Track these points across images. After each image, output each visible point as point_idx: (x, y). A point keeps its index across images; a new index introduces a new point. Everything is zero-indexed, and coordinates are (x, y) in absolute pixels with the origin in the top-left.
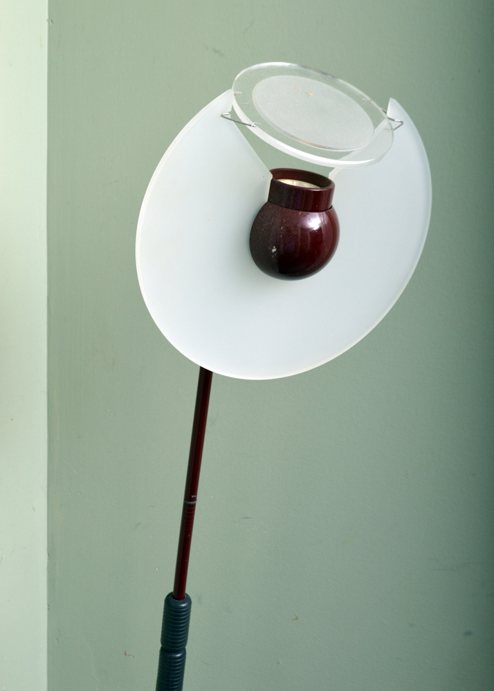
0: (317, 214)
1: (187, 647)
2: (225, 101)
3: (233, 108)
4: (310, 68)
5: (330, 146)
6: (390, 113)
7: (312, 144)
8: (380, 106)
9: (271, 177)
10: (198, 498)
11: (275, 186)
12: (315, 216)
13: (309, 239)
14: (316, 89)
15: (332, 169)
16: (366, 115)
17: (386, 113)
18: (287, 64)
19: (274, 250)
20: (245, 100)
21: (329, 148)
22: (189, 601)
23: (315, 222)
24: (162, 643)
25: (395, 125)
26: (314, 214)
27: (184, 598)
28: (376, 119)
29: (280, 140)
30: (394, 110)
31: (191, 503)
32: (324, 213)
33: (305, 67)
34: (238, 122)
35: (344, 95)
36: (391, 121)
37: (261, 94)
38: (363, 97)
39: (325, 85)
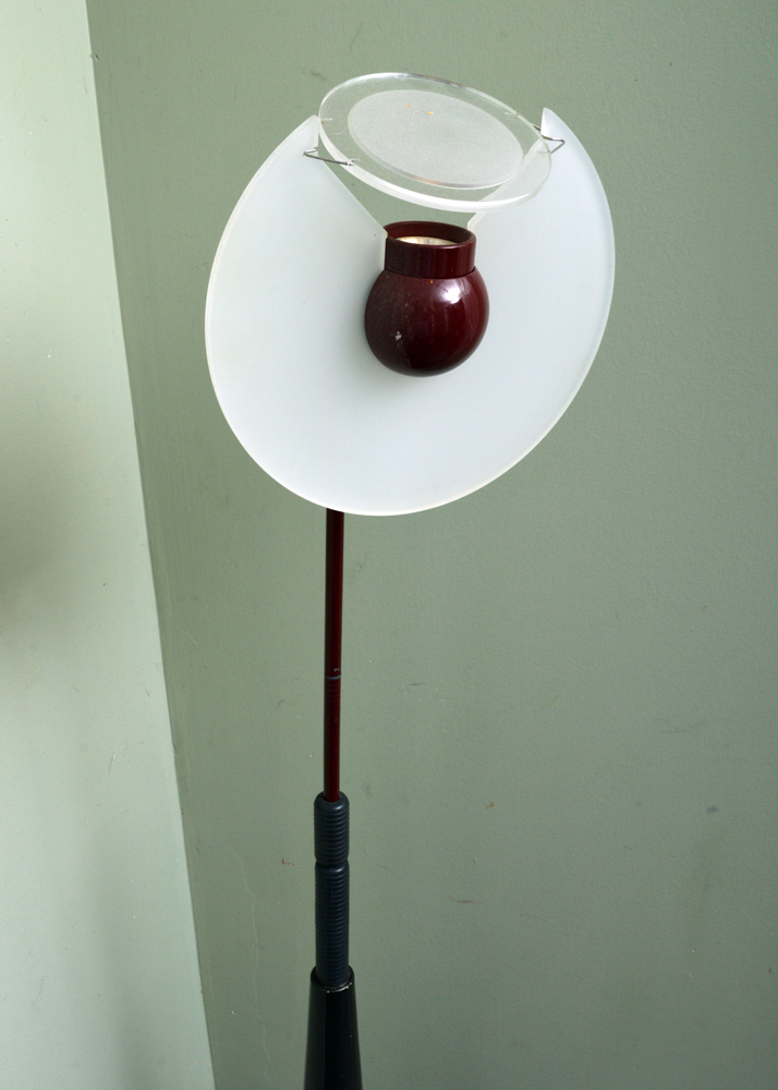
0: (454, 280)
1: (349, 859)
2: (308, 133)
3: (320, 141)
4: (427, 77)
5: (461, 183)
6: (546, 129)
7: (435, 182)
8: (530, 121)
9: (385, 235)
10: (342, 671)
11: (393, 248)
12: (451, 284)
13: (446, 316)
14: (438, 104)
15: (470, 215)
16: (512, 136)
17: (539, 130)
18: (396, 75)
19: (398, 337)
20: (338, 131)
21: (459, 186)
22: (346, 802)
23: (452, 293)
24: (317, 857)
25: (552, 145)
26: (449, 281)
27: (338, 798)
28: (526, 141)
29: (388, 181)
30: (551, 124)
31: (335, 678)
32: (464, 279)
33: (420, 76)
34: (330, 161)
35: (477, 110)
36: (547, 141)
37: (358, 120)
38: (506, 111)
39: (451, 99)
